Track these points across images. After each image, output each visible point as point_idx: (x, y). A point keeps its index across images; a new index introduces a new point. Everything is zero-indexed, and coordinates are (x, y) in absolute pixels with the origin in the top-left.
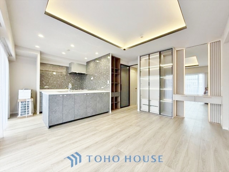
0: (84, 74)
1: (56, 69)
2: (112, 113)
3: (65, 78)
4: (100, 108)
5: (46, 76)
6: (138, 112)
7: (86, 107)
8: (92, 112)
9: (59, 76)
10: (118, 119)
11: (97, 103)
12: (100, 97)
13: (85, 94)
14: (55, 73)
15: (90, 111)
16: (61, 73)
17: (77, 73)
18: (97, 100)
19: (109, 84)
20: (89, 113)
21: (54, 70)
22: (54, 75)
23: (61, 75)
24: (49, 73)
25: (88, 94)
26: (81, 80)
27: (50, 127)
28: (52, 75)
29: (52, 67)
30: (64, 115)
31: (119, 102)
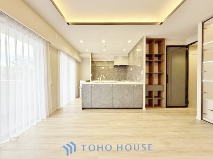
0: (127, 66)
1: (104, 64)
2: (147, 111)
3: (111, 71)
4: (128, 101)
5: (98, 71)
6: (196, 120)
7: (112, 98)
8: (119, 105)
9: (106, 70)
10: (145, 120)
11: (125, 95)
12: (129, 89)
13: (111, 86)
14: (103, 68)
15: (117, 102)
16: (108, 67)
17: (118, 65)
18: (125, 92)
19: (143, 75)
20: (115, 104)
21: (103, 65)
22: (103, 69)
23: (108, 69)
24: (100, 68)
25: (114, 86)
26: (125, 72)
27: (83, 109)
28: (102, 70)
29: (102, 63)
30: (92, 102)
31: (163, 98)
